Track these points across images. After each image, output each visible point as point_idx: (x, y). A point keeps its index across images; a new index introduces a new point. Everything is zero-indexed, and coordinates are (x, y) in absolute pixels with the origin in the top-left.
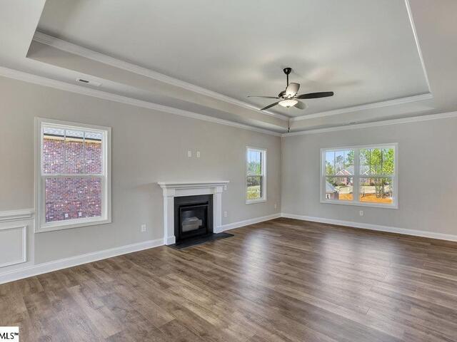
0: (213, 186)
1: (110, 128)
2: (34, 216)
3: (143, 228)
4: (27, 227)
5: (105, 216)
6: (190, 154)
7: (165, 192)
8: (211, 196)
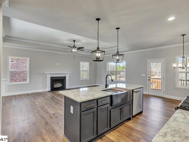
0: (66, 74)
1: (29, 58)
2: (7, 81)
3: (40, 86)
4: (5, 83)
5: (28, 82)
6: (57, 64)
7: (48, 75)
8: (65, 77)
